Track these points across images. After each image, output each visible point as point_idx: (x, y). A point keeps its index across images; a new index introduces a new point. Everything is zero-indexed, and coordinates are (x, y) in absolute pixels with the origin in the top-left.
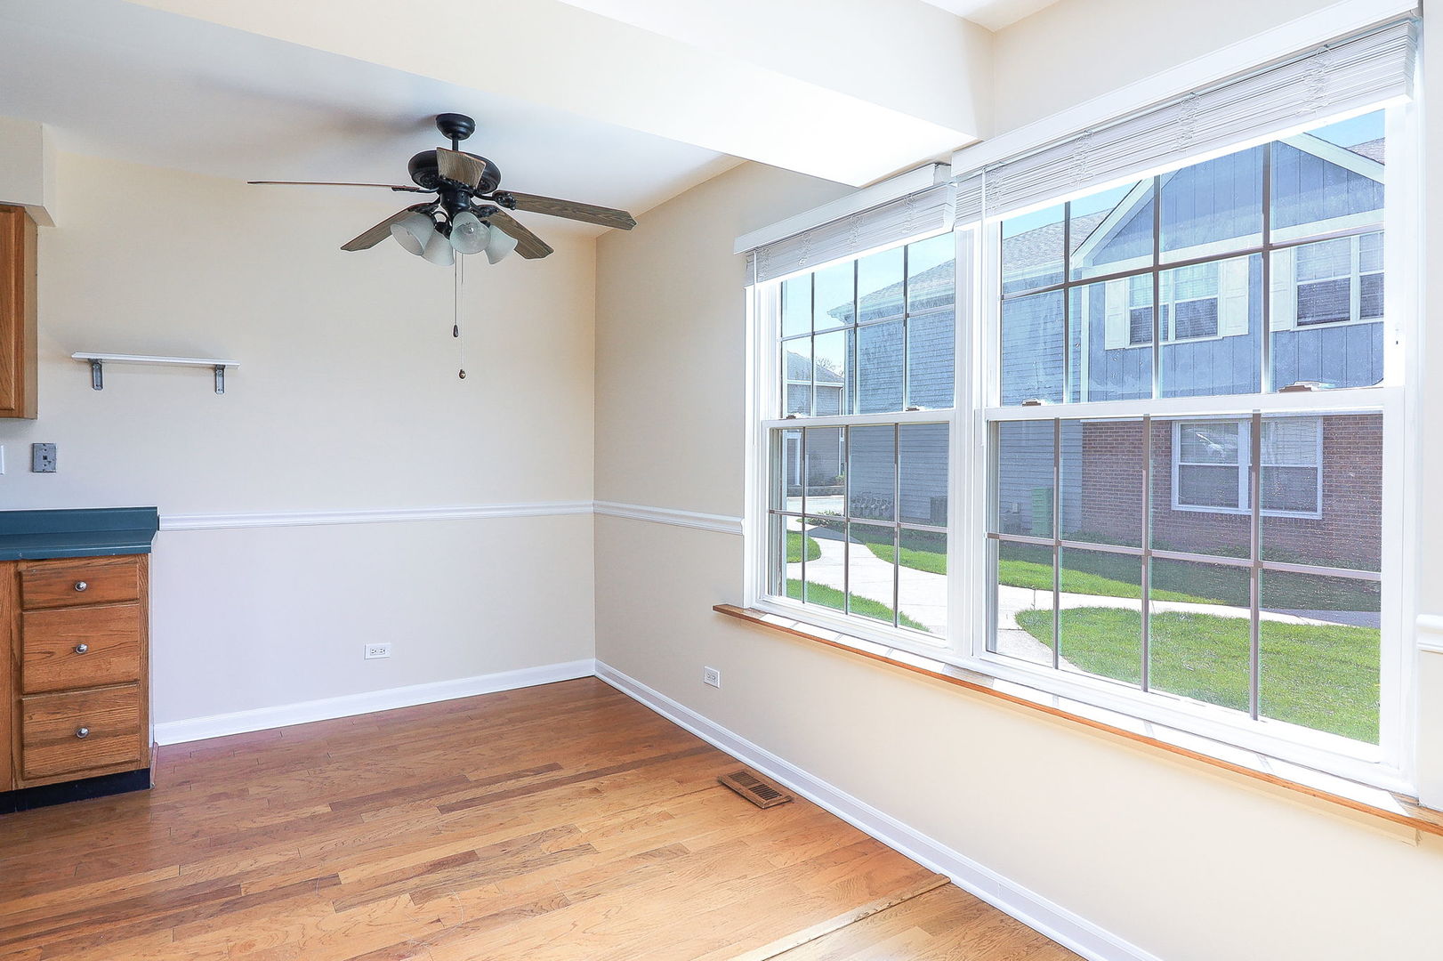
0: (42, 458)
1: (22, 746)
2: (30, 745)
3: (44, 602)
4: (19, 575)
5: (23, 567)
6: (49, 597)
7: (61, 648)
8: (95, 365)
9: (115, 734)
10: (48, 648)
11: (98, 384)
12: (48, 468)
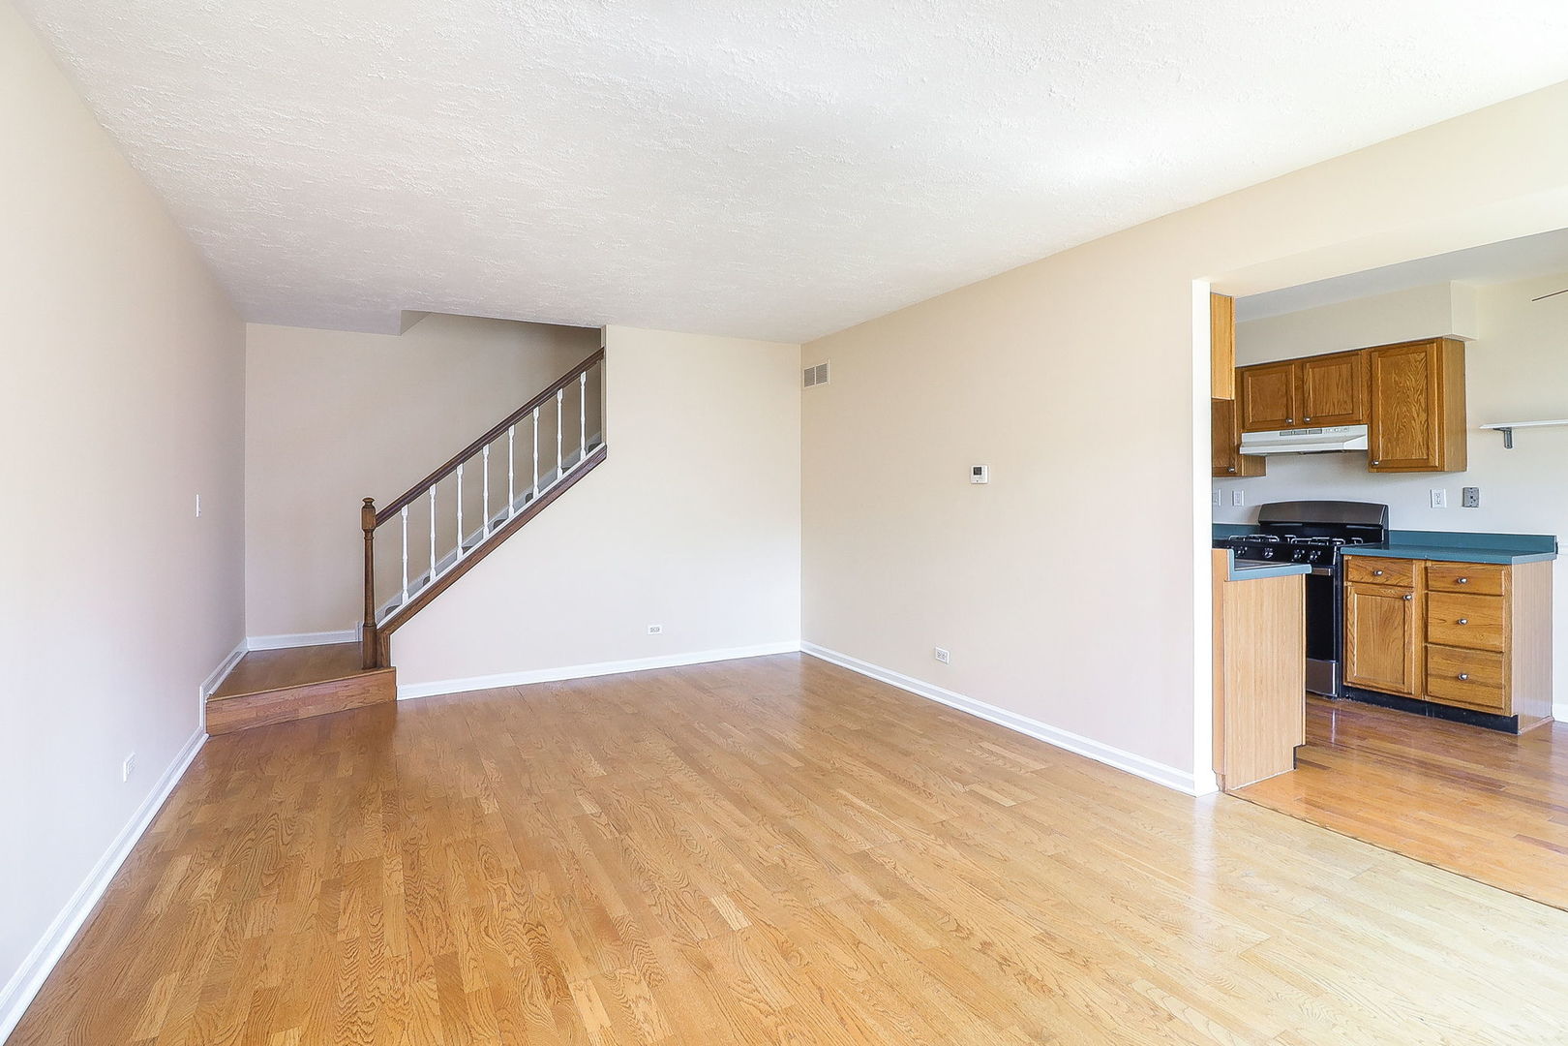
0: (1470, 497)
1: (1427, 675)
2: (1431, 675)
3: (1444, 588)
4: (1426, 568)
5: (1429, 564)
6: (1443, 585)
7: (1451, 618)
8: (1508, 432)
9: (1486, 685)
10: (1442, 617)
11: (1509, 445)
12: (1474, 504)
